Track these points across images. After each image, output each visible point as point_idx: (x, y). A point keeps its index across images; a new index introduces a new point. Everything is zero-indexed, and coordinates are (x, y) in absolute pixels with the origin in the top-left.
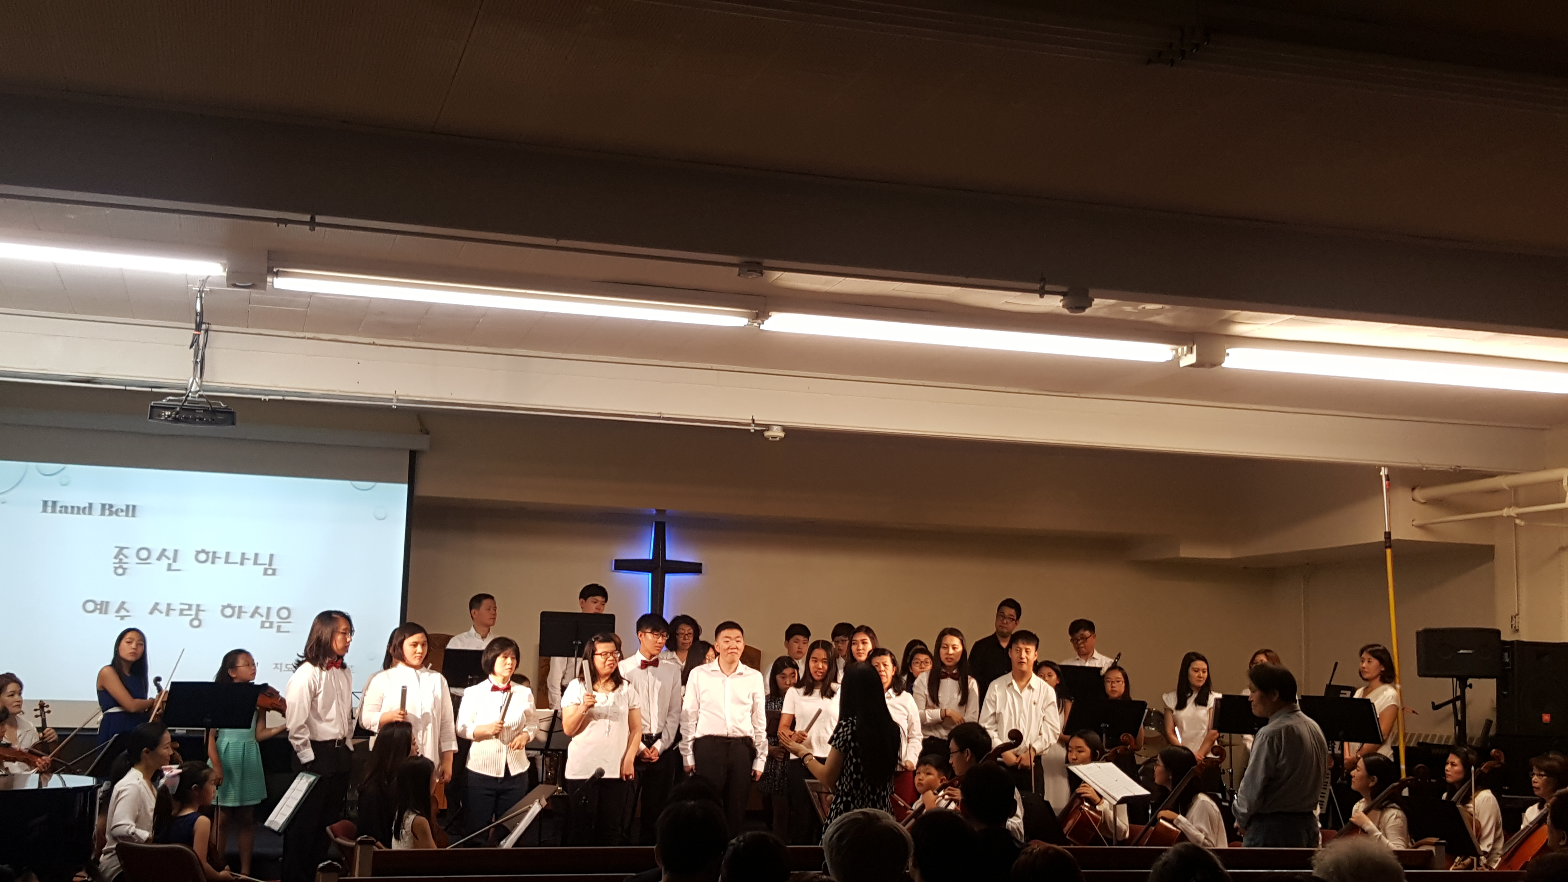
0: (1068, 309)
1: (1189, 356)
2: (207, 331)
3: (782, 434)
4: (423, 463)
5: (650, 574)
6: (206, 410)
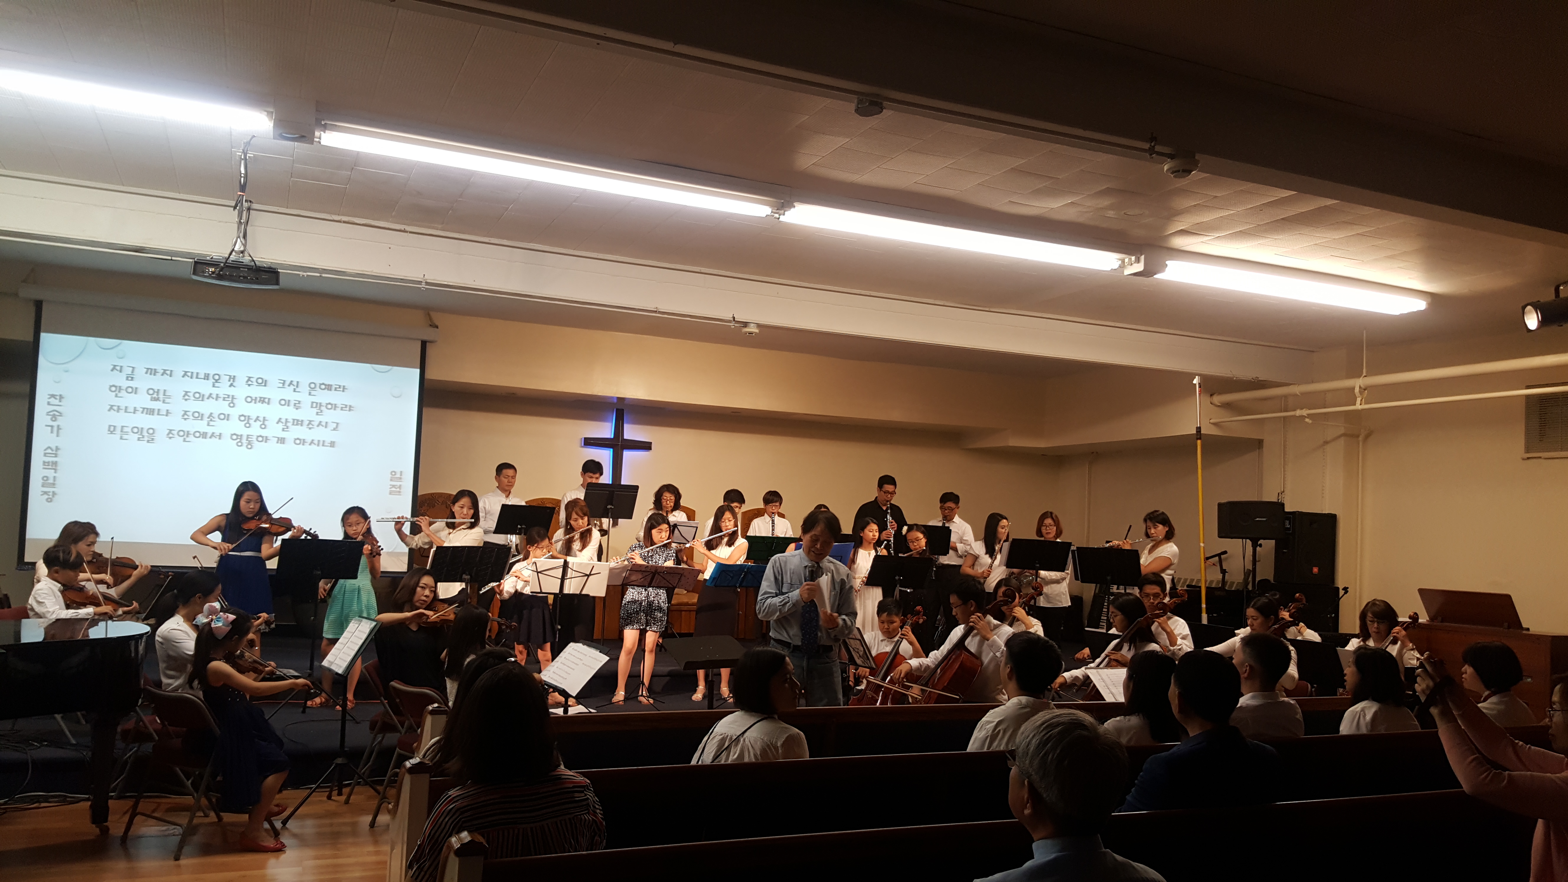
1: (1135, 265)
2: (249, 209)
3: (757, 331)
4: (434, 353)
5: (612, 450)
6: (250, 270)
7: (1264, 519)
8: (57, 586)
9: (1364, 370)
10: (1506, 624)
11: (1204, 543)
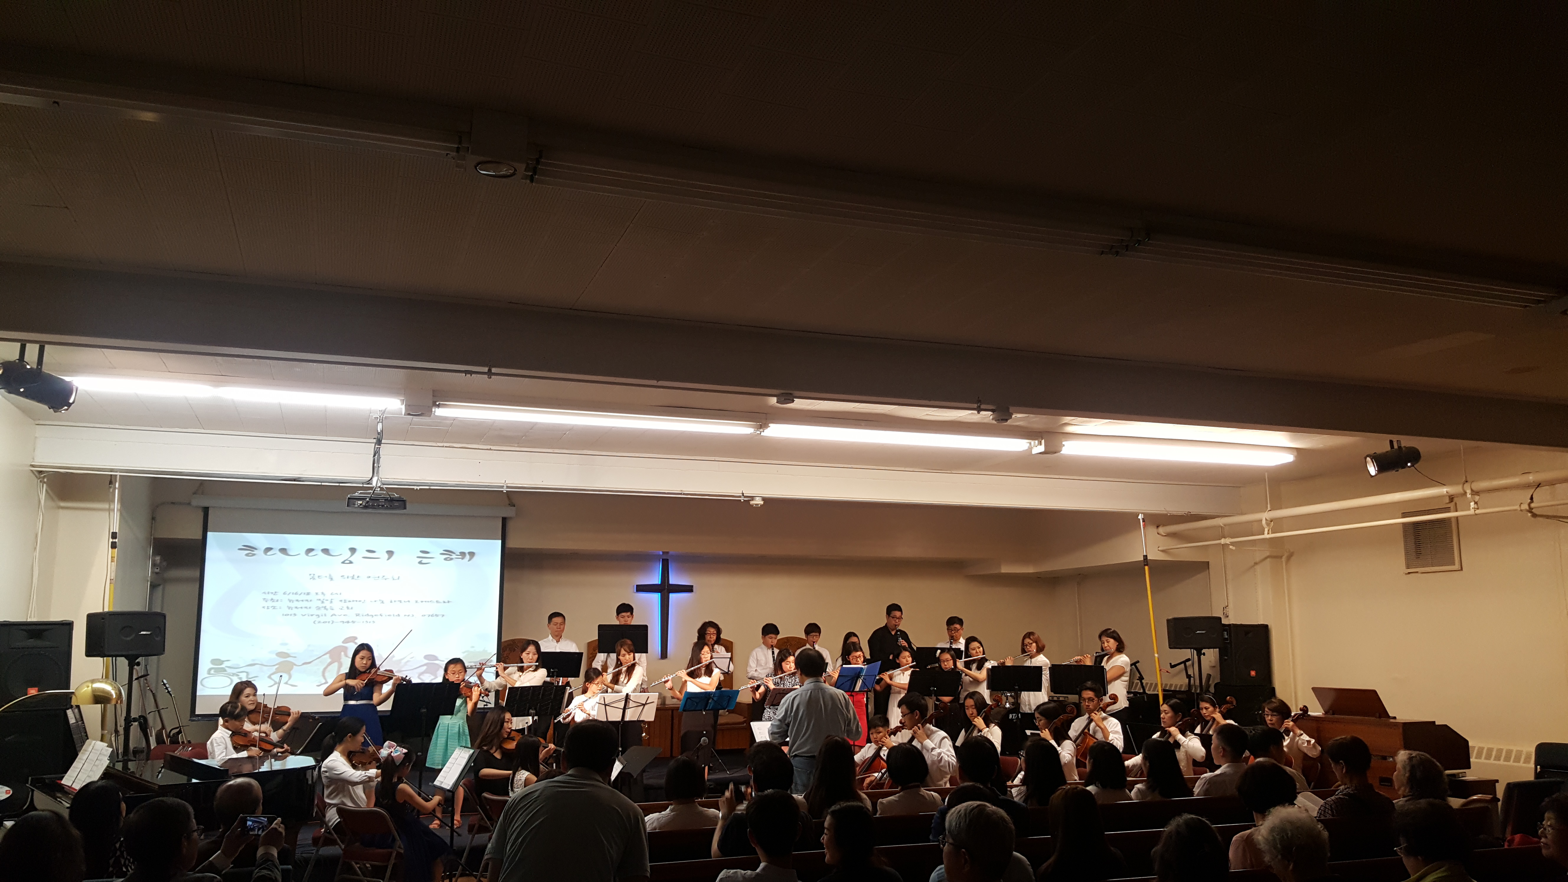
0: (996, 421)
1: (1039, 447)
3: (762, 503)
4: (510, 525)
5: (660, 594)
6: (386, 500)
7: (1204, 632)
8: (227, 733)
9: (1269, 506)
10: (1378, 715)
11: (1158, 653)
